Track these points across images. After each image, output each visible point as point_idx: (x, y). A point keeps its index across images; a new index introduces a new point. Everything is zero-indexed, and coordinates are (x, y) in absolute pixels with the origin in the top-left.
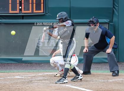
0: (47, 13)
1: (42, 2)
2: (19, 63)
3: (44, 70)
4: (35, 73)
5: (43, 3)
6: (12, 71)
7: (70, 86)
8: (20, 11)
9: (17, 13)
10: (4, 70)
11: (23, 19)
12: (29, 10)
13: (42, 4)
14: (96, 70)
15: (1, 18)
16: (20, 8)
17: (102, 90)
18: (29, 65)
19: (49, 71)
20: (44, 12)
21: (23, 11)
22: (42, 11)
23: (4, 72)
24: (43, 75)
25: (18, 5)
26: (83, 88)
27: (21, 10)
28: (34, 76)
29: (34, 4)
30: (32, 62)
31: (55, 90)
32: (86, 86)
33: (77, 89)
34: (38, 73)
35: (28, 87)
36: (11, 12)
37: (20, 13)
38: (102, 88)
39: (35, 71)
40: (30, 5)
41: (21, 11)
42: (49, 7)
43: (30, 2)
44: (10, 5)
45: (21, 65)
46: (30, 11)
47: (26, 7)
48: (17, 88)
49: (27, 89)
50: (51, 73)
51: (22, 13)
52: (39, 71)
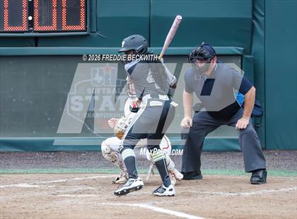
0: (94, 32)
1: (82, 5)
2: (27, 151)
3: (86, 167)
4: (65, 176)
5: (86, 7)
6: (10, 172)
7: (150, 207)
8: (29, 27)
9: (23, 32)
11: (36, 46)
12: (51, 24)
13: (83, 10)
14: (212, 168)
16: (30, 18)
17: (226, 216)
18: (51, 156)
19: (98, 170)
20: (86, 28)
21: (37, 28)
22: (82, 27)
24: (83, 180)
25: (25, 12)
26: (180, 211)
27: (31, 23)
28: (64, 184)
29: (64, 10)
30: (59, 149)
31: (115, 217)
32: (187, 208)
33: (166, 214)
34: (72, 175)
35: (49, 210)
36: (7, 28)
37: (30, 31)
38: (224, 212)
39: (65, 170)
40: (55, 11)
41: (32, 26)
42: (99, 16)
43: (55, 5)
44: (6, 12)
45: (32, 157)
46: (54, 27)
47: (43, 17)
48: (23, 211)
49: (45, 215)
50: (104, 176)
51: (35, 32)
52: (76, 171)
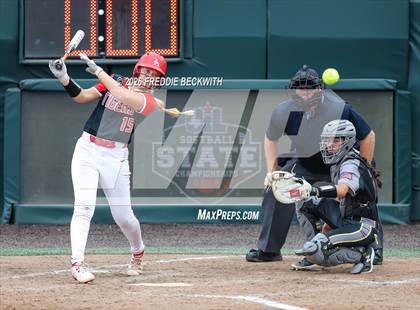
0: (189, 58)
1: (174, 20)
3: (177, 245)
5: (178, 24)
7: (260, 301)
8: (100, 51)
10: (45, 246)
12: (129, 47)
13: (174, 28)
15: (36, 73)
16: (101, 39)
19: (193, 250)
20: (179, 53)
21: (110, 52)
22: (173, 51)
23: (43, 254)
24: (171, 263)
25: (93, 30)
27: (102, 46)
29: (148, 28)
34: (155, 256)
35: (120, 305)
37: (101, 57)
38: (363, 308)
40: (135, 29)
41: (104, 50)
42: (196, 36)
43: (135, 21)
44: (67, 29)
45: (102, 231)
46: (134, 52)
47: (119, 37)
50: (200, 258)
51: (107, 58)
52: (161, 251)
